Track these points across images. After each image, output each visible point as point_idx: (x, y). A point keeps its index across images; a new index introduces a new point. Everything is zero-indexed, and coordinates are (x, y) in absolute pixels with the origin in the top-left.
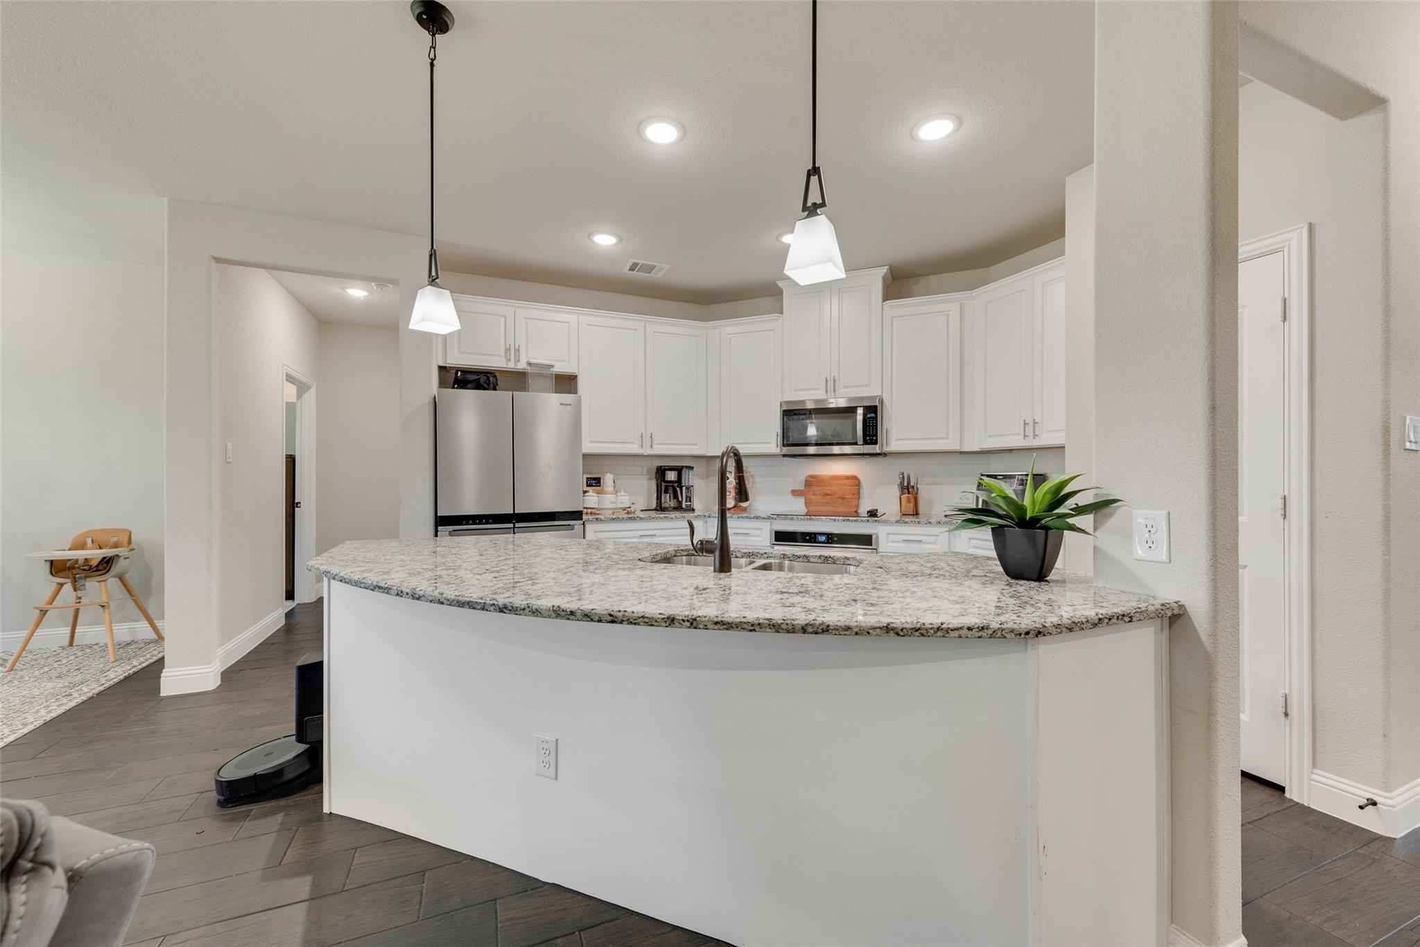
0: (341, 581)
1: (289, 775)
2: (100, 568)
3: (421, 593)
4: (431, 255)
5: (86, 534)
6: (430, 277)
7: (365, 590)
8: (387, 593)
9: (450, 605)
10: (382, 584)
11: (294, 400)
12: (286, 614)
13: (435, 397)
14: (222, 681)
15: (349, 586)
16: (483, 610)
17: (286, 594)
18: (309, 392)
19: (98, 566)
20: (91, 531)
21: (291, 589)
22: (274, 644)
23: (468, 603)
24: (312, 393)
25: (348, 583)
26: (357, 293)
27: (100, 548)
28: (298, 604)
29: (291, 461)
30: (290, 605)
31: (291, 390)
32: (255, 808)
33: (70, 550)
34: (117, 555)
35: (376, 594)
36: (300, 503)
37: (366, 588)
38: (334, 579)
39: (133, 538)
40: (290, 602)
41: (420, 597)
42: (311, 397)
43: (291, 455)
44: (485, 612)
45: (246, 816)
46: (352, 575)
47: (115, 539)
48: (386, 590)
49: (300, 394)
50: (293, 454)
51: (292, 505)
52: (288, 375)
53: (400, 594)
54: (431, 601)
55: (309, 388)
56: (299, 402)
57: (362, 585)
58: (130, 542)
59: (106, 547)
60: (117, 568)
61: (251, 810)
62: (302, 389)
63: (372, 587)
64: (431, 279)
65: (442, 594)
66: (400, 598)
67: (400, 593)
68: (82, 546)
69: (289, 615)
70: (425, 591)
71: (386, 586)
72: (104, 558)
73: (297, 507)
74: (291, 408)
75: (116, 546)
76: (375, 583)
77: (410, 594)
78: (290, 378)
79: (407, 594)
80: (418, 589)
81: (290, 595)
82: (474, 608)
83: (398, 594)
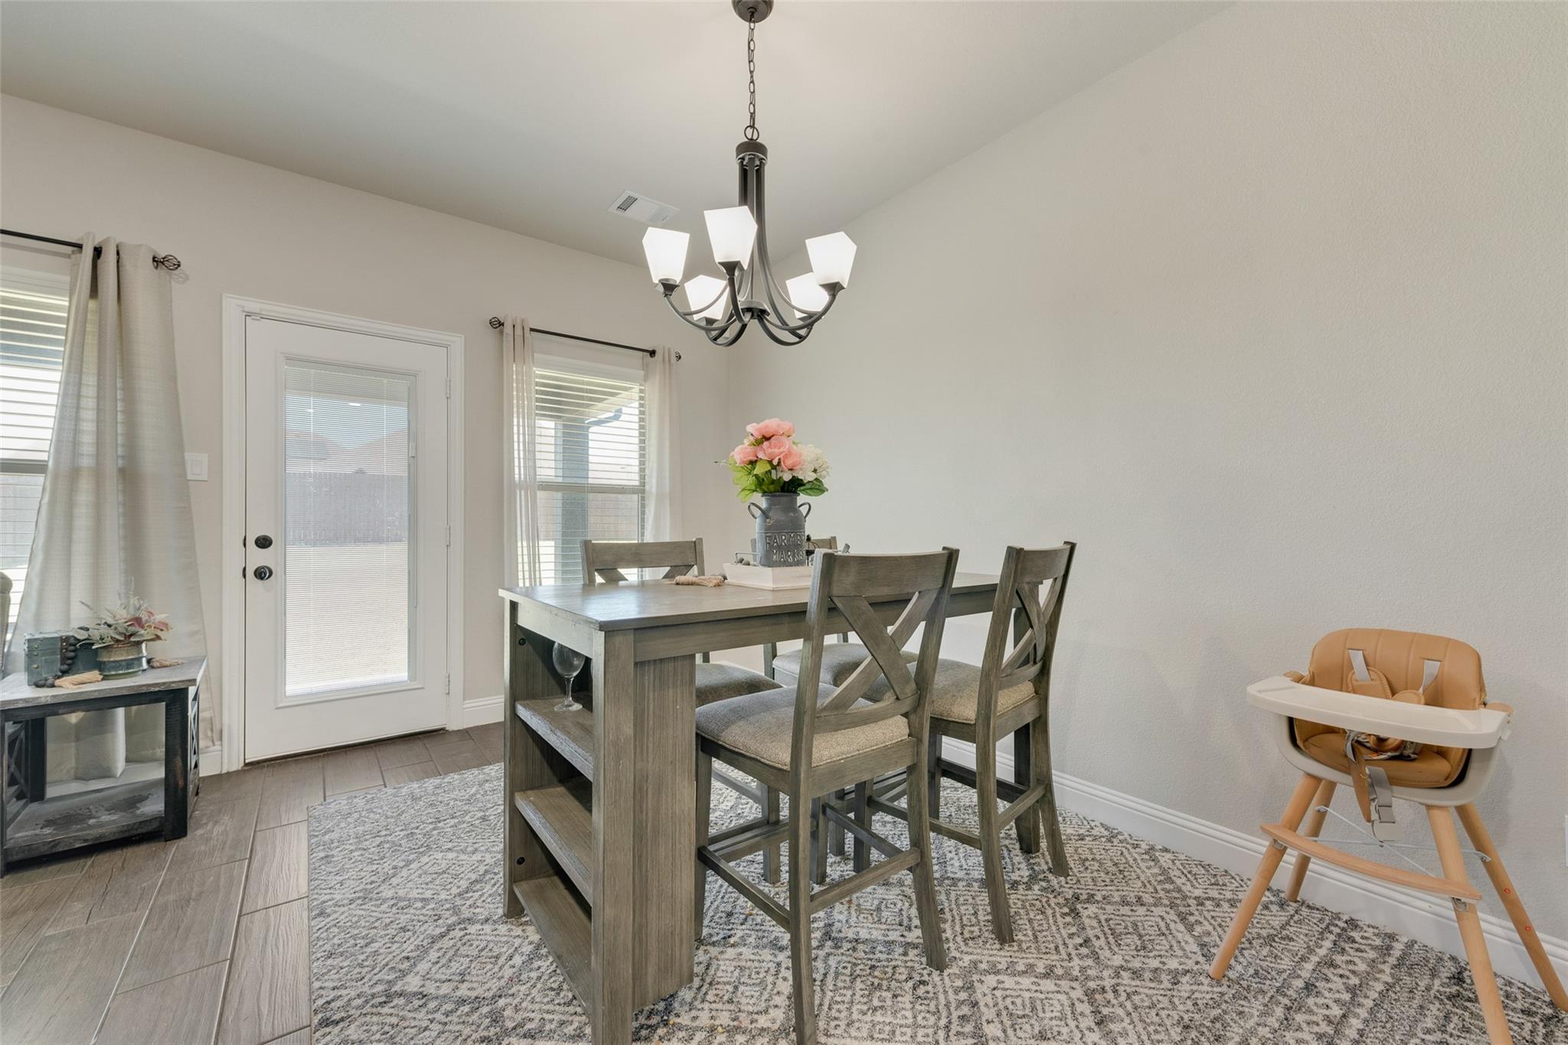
5: (1348, 638)
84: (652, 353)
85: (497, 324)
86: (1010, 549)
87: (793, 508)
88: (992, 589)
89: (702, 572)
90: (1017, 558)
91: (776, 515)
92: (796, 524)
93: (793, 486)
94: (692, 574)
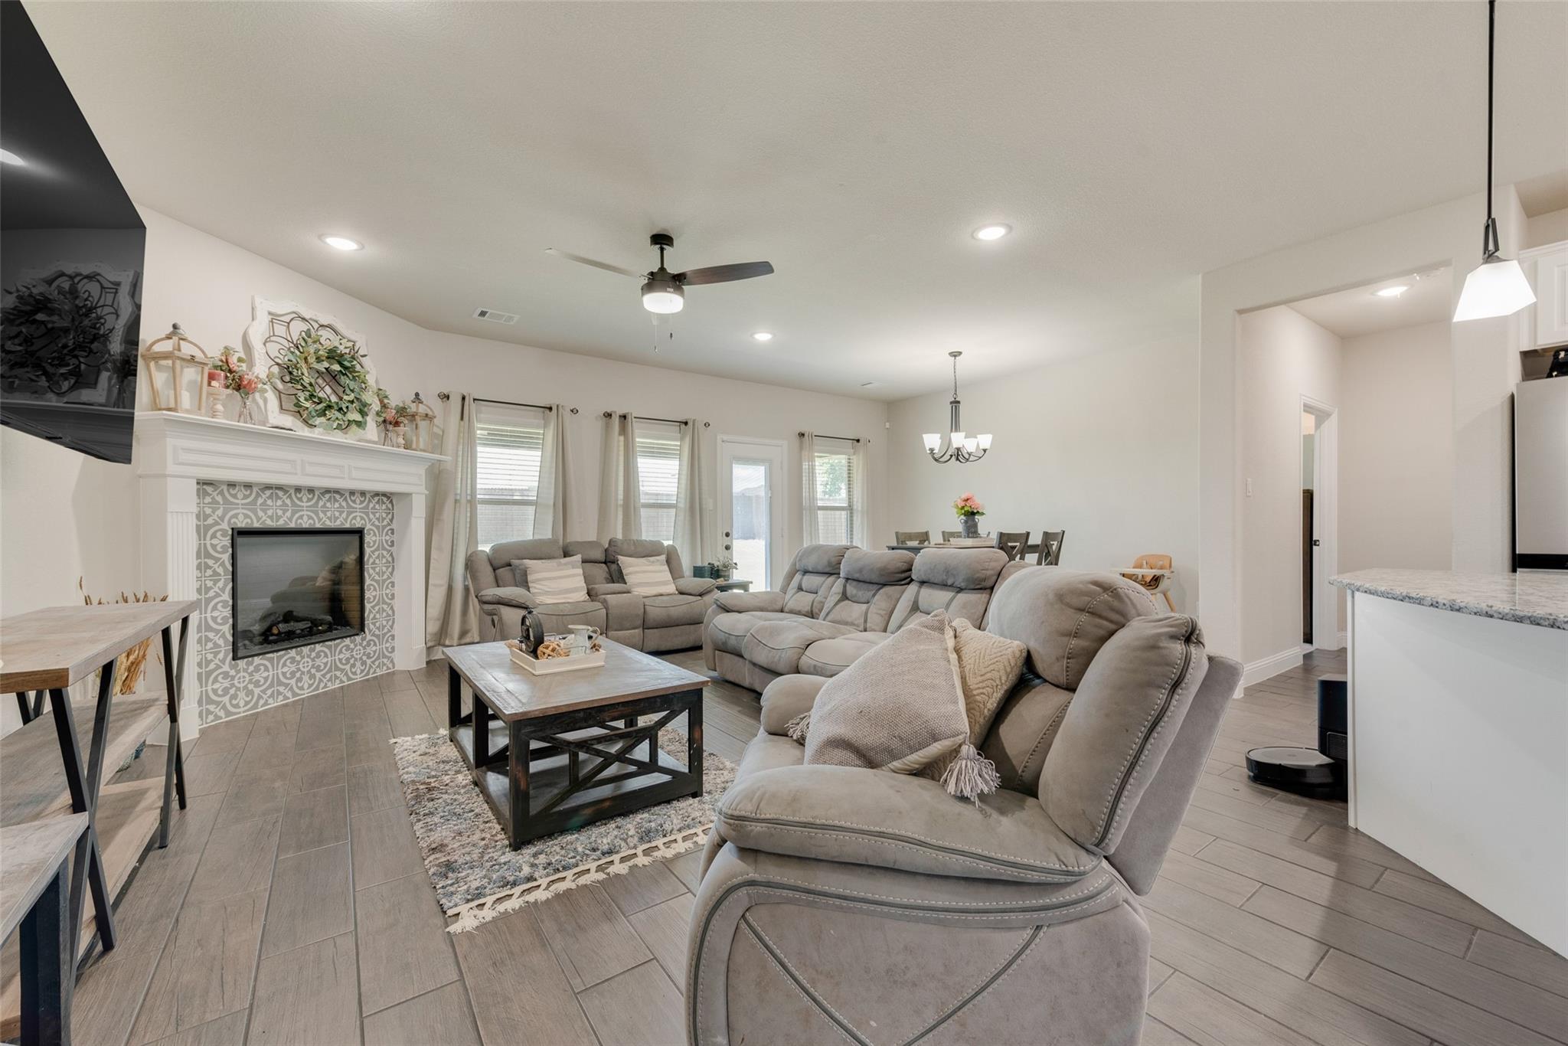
0: (1366, 592)
1: (1312, 779)
2: (1152, 583)
3: (1462, 605)
4: (1487, 227)
5: (1142, 558)
6: (1485, 253)
7: (1392, 601)
8: (1418, 604)
9: (1502, 619)
10: (1414, 595)
11: (1312, 432)
12: (1304, 655)
13: (1513, 397)
14: (1245, 695)
15: (1375, 597)
16: (1552, 627)
17: (1304, 635)
18: (1329, 419)
19: (1150, 582)
20: (1146, 556)
21: (1309, 632)
22: (1292, 678)
23: (1529, 618)
24: (1334, 419)
25: (1373, 594)
26: (1392, 292)
27: (1151, 568)
28: (1317, 649)
29: (1309, 497)
30: (1308, 648)
31: (1309, 421)
32: (1281, 794)
33: (1134, 568)
34: (1163, 575)
35: (1406, 605)
36: (1318, 541)
37: (1394, 599)
38: (1358, 590)
39: (1173, 564)
40: (1307, 646)
41: (1460, 608)
42: (1331, 425)
43: (1308, 490)
44: (1555, 631)
45: (1273, 796)
46: (1378, 587)
47: (1161, 563)
48: (1419, 601)
49: (1318, 424)
50: (1311, 488)
51: (1309, 543)
52: (1305, 405)
53: (1434, 605)
54: (1475, 614)
55: (1328, 415)
56: (1318, 431)
57: (1390, 596)
58: (1170, 566)
59: (1155, 568)
60: (1164, 584)
61: (1277, 794)
62: (1321, 416)
63: (1401, 598)
64: (1486, 255)
65: (1491, 607)
66: (1436, 609)
67: (1434, 603)
68: (1140, 566)
69: (1307, 657)
70: (1467, 603)
71: (1418, 596)
72: (1155, 576)
73: (1315, 545)
74: (1309, 440)
75: (1162, 568)
76: (1404, 594)
77: (1447, 606)
78: (1308, 409)
79: (1444, 605)
80: (1459, 601)
81: (1308, 639)
82: (1538, 624)
83: (1432, 605)
84: (858, 441)
85: (802, 435)
86: (1044, 532)
87: (974, 520)
88: (1038, 546)
89: (929, 543)
90: (1046, 535)
91: (970, 523)
92: (975, 525)
93: (973, 514)
94: (926, 543)
